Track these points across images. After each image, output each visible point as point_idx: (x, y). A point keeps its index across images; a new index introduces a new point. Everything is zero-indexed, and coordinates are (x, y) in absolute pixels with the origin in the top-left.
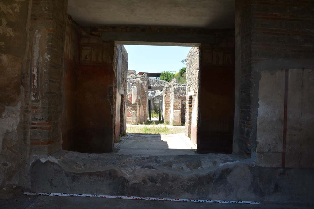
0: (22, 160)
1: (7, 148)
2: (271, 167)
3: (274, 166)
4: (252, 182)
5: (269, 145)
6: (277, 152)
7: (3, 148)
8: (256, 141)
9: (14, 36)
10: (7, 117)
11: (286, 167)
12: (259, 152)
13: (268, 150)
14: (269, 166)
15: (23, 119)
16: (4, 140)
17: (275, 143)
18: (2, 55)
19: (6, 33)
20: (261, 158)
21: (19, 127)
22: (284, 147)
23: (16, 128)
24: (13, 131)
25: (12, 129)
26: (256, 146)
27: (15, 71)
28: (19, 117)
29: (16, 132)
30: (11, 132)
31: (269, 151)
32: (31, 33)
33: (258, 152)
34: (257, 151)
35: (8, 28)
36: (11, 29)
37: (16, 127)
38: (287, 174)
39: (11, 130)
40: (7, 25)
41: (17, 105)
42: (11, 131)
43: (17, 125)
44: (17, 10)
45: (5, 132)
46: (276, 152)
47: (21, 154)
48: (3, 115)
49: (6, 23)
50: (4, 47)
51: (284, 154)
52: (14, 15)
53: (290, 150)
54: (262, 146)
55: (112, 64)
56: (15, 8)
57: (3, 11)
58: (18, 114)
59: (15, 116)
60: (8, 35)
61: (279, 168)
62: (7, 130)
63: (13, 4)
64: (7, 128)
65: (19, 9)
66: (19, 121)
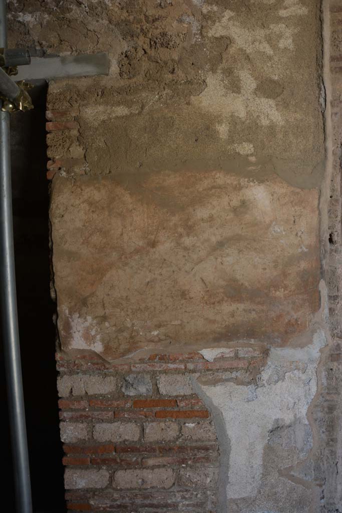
0: (322, 501)
1: (280, 471)
7: (265, 475)
9: (282, 123)
10: (277, 382)
15: (324, 381)
16: (269, 450)
18: (252, 184)
19: (258, 116)
21: (313, 407)
23: (303, 410)
24: (297, 420)
25: (291, 416)
27: (297, 234)
28: (314, 377)
29: (307, 422)
30: (289, 426)
32: (336, 114)
35: (263, 100)
36: (271, 102)
37: (306, 407)
39: (288, 418)
40: (256, 89)
41: (311, 342)
42: (288, 422)
43: (310, 401)
44: (287, 42)
45: (270, 427)
47: (321, 486)
48: (265, 376)
49: (254, 85)
50: (253, 159)
52: (276, 59)
56: (280, 36)
57: (241, 50)
58: (312, 367)
59: (304, 377)
60: (265, 122)
62: (277, 420)
63: (271, 26)
64: (275, 414)
65: (290, 41)
66: (314, 389)
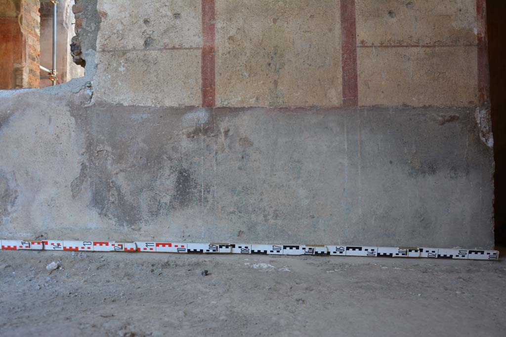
2: (158, 106)
3: (168, 103)
4: (84, 167)
5: (146, 22)
6: (180, 49)
8: (96, 11)
11: (218, 104)
12: (109, 52)
13: (142, 42)
14: (149, 104)
17: (170, 14)
20: (116, 70)
22: (209, 29)
26: (98, 29)
31: (146, 44)
33: (104, 51)
34: (98, 46)
38: (226, 132)
46: (174, 48)
51: (208, 54)
53: (230, 38)
54: (120, 27)
55: (17, 17)
61: (191, 108)
